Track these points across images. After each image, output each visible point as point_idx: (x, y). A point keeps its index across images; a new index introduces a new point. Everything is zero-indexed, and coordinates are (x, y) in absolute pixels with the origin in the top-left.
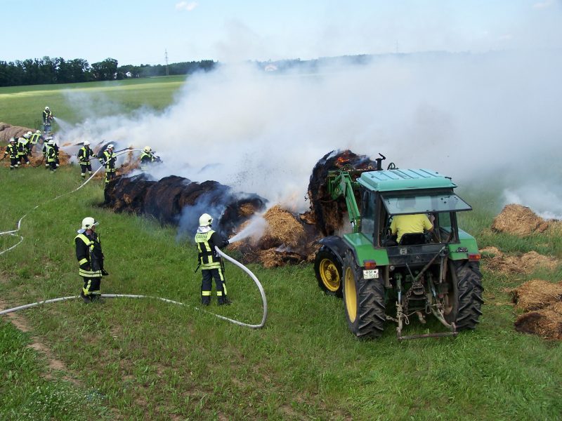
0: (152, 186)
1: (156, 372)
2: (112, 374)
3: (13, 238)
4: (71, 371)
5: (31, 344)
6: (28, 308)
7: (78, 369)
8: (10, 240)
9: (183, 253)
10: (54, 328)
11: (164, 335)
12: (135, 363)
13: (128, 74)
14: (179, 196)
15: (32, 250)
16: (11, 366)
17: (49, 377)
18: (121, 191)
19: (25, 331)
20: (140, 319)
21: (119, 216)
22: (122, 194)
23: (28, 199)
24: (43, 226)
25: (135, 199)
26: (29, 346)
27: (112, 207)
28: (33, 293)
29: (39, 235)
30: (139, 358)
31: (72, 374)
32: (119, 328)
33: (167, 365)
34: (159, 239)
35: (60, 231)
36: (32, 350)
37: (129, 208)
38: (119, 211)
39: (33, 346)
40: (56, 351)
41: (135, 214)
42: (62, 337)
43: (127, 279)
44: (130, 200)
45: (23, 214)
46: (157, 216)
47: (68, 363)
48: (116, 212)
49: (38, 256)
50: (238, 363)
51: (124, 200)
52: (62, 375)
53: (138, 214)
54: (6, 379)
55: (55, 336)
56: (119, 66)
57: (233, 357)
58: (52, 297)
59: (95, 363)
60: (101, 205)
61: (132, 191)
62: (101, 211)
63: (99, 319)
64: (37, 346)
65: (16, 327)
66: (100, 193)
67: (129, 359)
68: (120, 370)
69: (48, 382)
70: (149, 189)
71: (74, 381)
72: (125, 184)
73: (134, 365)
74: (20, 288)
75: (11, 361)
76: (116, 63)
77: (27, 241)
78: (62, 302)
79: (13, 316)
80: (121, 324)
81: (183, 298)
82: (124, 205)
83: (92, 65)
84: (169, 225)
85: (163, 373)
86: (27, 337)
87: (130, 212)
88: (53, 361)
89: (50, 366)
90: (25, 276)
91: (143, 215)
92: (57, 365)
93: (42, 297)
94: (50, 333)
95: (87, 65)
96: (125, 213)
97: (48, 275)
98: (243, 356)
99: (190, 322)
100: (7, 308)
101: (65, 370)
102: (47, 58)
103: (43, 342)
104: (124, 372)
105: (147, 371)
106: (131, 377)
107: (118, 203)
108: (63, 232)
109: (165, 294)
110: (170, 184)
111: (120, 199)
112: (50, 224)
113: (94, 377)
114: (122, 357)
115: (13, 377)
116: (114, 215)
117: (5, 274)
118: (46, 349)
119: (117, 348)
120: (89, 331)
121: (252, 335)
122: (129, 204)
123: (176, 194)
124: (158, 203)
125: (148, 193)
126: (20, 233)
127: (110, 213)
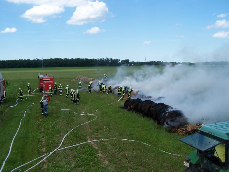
0: (141, 103)
1: (140, 169)
2: (125, 168)
3: (94, 116)
4: (111, 165)
5: (98, 154)
6: (98, 141)
7: (114, 165)
8: (93, 117)
9: (151, 127)
10: (106, 149)
11: (143, 156)
12: (133, 165)
13: (133, 64)
14: (150, 107)
15: (99, 121)
16: (92, 161)
17: (104, 166)
18: (130, 103)
19: (96, 149)
20: (135, 149)
21: (129, 112)
22: (130, 105)
23: (99, 104)
24: (104, 113)
25: (135, 107)
26: (98, 155)
27: (126, 109)
28: (100, 136)
29: (102, 116)
30: (134, 163)
31: (111, 166)
32: (128, 152)
33: (144, 167)
34: (142, 121)
35: (109, 116)
36: (98, 156)
37: (132, 109)
38: (129, 110)
39: (99, 154)
40: (106, 157)
41: (134, 112)
42: (109, 153)
43: (131, 134)
44: (133, 107)
45: (98, 109)
46: (142, 114)
47: (110, 162)
48: (128, 111)
49: (102, 123)
50: (169, 169)
51: (131, 107)
52: (108, 166)
53: (135, 112)
54: (90, 165)
55: (106, 152)
56: (130, 62)
57: (167, 167)
58: (106, 138)
59: (119, 163)
60: (123, 108)
61: (134, 104)
62: (123, 110)
63: (121, 148)
64: (100, 155)
65: (94, 147)
66: (123, 104)
67: (131, 163)
68: (128, 167)
69: (103, 168)
70: (140, 104)
71: (112, 169)
72: (132, 101)
73: (132, 165)
74: (96, 134)
75: (92, 159)
76: (129, 60)
77: (98, 118)
78: (109, 140)
79: (93, 143)
80: (128, 150)
81: (150, 143)
82: (131, 109)
83: (121, 61)
84: (146, 117)
85: (142, 170)
86: (97, 151)
87: (133, 111)
88: (105, 160)
89: (105, 162)
90: (97, 130)
91: (137, 113)
92: (107, 162)
93: (102, 138)
94: (105, 151)
95: (119, 61)
96: (131, 112)
97: (105, 130)
98: (171, 167)
99: (152, 152)
100: (91, 140)
101: (109, 164)
102: (107, 58)
103: (102, 154)
104: (129, 168)
105: (137, 169)
106: (131, 170)
107: (129, 108)
108: (110, 116)
109: (144, 141)
110: (147, 103)
111: (130, 106)
112: (106, 113)
113: (119, 168)
114: (129, 162)
115: (92, 164)
116: (127, 112)
117: (91, 128)
118: (103, 156)
119: (127, 159)
120: (118, 151)
121: (174, 160)
122: (133, 108)
123: (149, 106)
124: (143, 109)
125: (139, 105)
126: (96, 115)
127: (126, 111)
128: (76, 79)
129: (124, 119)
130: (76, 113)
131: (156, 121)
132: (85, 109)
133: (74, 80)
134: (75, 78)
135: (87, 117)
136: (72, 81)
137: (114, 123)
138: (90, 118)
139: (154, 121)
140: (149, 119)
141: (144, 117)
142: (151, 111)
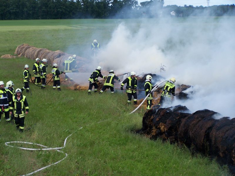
0: (186, 118)
3: (59, 154)
8: (56, 156)
13: (173, 13)
14: (210, 128)
15: (73, 166)
18: (157, 119)
21: (154, 143)
22: (158, 123)
23: (75, 120)
24: (85, 146)
25: (170, 129)
27: (148, 133)
29: (81, 153)
34: (189, 167)
35: (100, 151)
37: (164, 136)
38: (154, 138)
41: (168, 142)
44: (166, 129)
45: (70, 133)
46: (189, 146)
48: (151, 138)
49: (79, 172)
51: (159, 128)
53: (172, 142)
60: (138, 131)
61: (168, 120)
62: (138, 136)
66: (138, 121)
70: (184, 121)
72: (162, 113)
77: (70, 158)
82: (160, 134)
83: (141, 3)
84: (199, 155)
87: (164, 140)
91: (176, 144)
95: (136, 3)
96: (159, 141)
107: (154, 131)
108: (102, 153)
110: (203, 118)
111: (156, 127)
112: (92, 144)
116: (150, 141)
122: (164, 132)
123: (208, 126)
124: (191, 134)
125: (182, 124)
126: (65, 150)
127: (146, 139)
128: (16, 52)
129: (139, 161)
130: (11, 144)
131: (226, 166)
132: (35, 135)
133: (9, 56)
134: (11, 51)
135: (39, 157)
136: (5, 59)
137: (113, 171)
138: (46, 158)
139: (221, 166)
140: (206, 159)
141: (193, 154)
142: (213, 139)
